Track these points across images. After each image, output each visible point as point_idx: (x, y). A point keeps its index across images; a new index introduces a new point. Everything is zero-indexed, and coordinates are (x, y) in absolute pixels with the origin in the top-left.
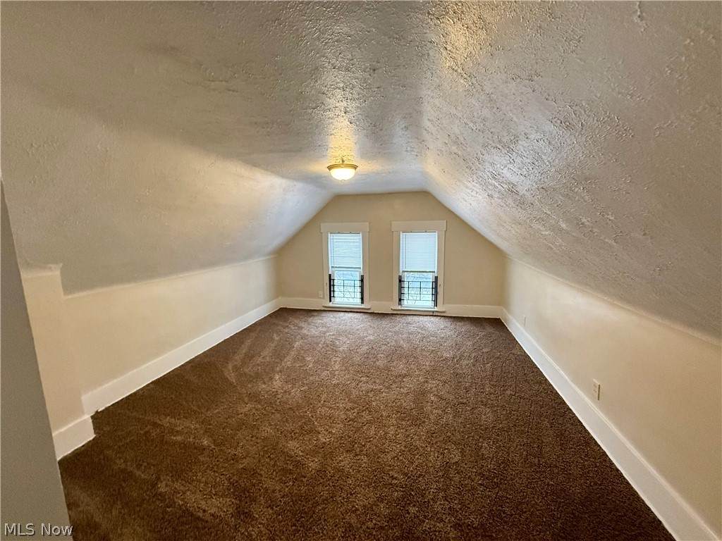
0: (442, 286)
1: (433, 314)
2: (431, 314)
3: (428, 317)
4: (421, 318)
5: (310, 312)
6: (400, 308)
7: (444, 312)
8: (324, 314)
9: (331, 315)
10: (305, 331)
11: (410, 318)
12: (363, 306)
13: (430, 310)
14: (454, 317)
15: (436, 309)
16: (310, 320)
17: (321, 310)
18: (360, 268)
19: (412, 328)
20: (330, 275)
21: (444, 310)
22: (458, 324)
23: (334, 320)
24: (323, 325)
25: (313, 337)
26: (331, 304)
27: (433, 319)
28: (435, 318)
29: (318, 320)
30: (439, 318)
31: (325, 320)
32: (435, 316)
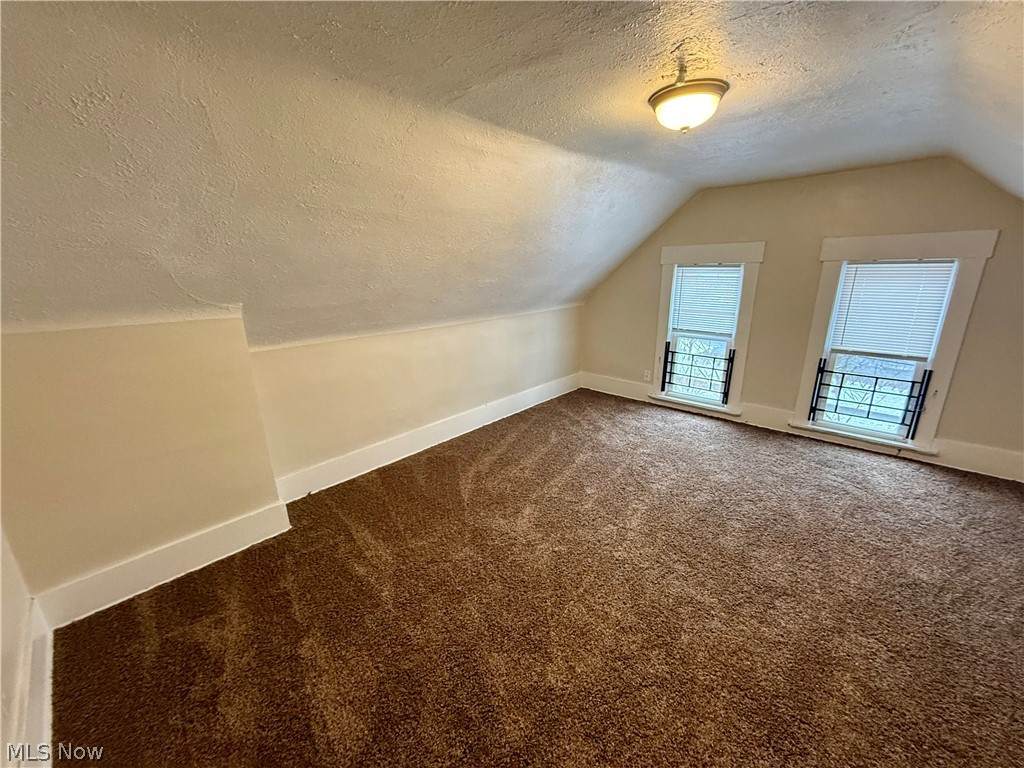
0: (941, 397)
1: (897, 455)
2: (895, 452)
3: (882, 459)
4: (862, 458)
5: (622, 403)
6: (809, 425)
7: (932, 455)
8: (646, 411)
9: (659, 414)
10: (602, 437)
11: (830, 453)
12: (725, 408)
13: (893, 443)
14: (965, 475)
15: (910, 444)
16: (619, 417)
17: (644, 403)
18: (730, 335)
19: (829, 478)
20: (668, 344)
21: (934, 451)
22: (975, 493)
23: (660, 424)
24: (638, 432)
25: (613, 451)
26: (662, 395)
27: (893, 465)
28: (902, 464)
29: (631, 420)
30: (916, 466)
31: (644, 422)
32: (905, 459)
